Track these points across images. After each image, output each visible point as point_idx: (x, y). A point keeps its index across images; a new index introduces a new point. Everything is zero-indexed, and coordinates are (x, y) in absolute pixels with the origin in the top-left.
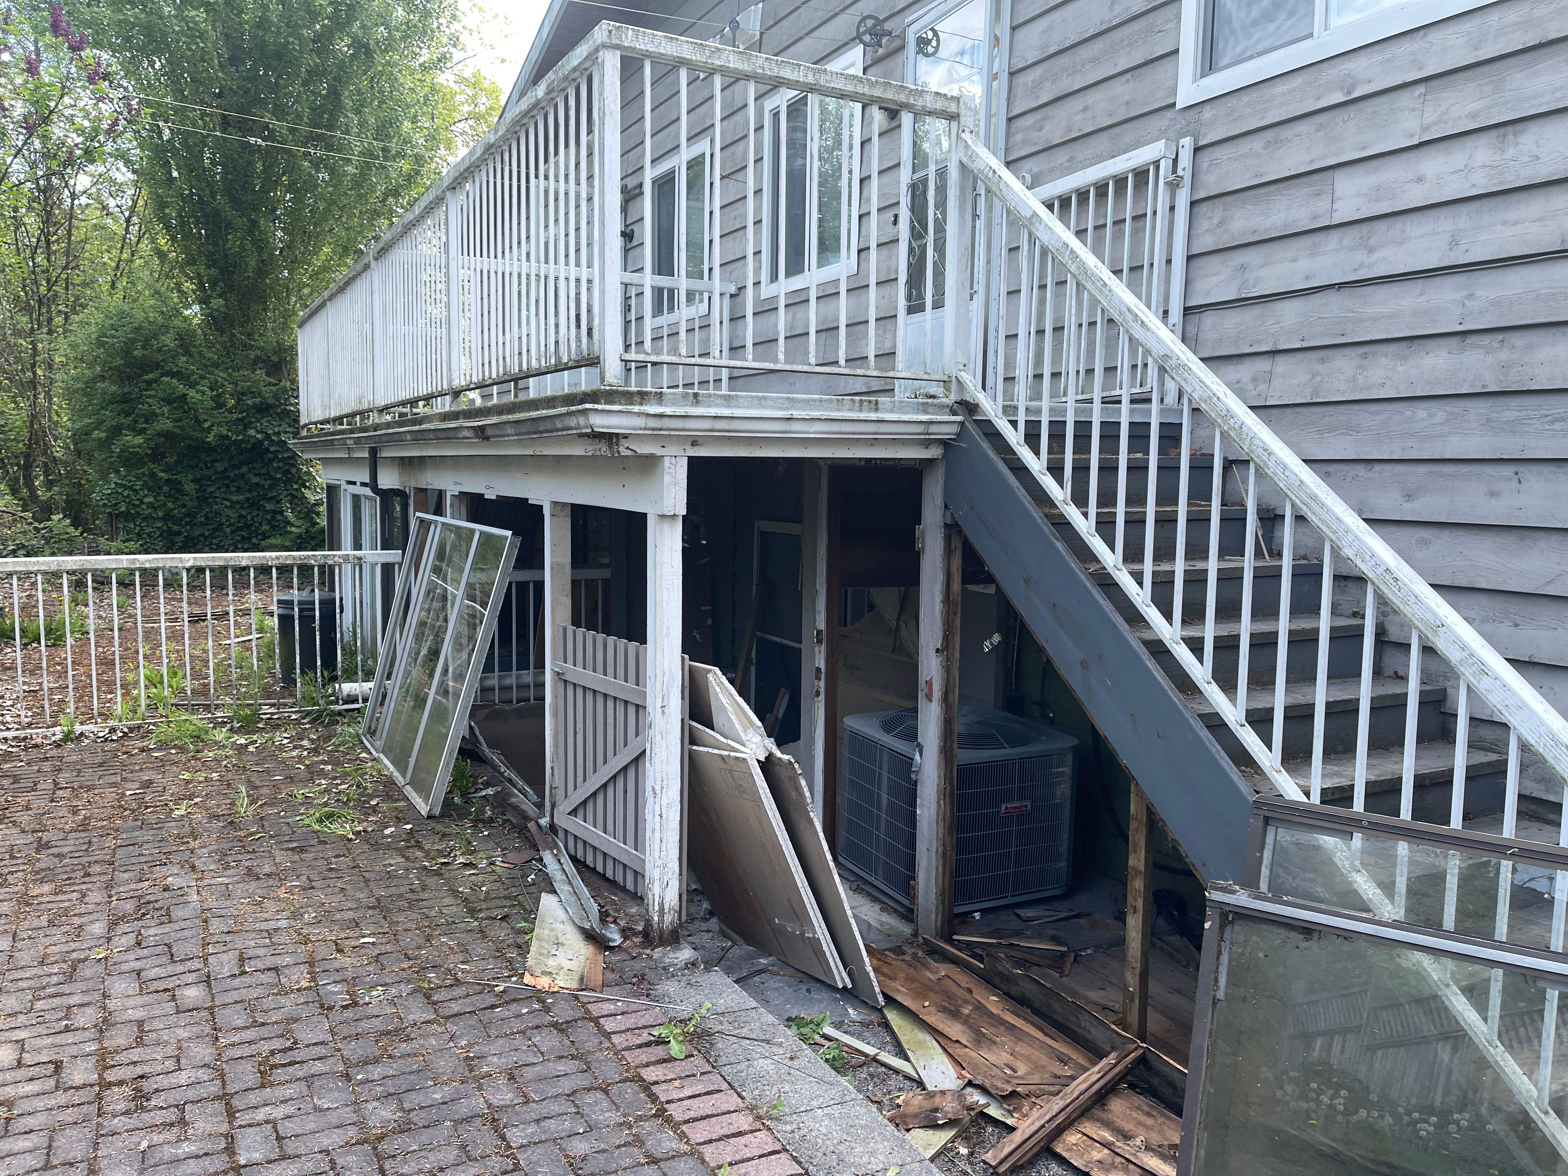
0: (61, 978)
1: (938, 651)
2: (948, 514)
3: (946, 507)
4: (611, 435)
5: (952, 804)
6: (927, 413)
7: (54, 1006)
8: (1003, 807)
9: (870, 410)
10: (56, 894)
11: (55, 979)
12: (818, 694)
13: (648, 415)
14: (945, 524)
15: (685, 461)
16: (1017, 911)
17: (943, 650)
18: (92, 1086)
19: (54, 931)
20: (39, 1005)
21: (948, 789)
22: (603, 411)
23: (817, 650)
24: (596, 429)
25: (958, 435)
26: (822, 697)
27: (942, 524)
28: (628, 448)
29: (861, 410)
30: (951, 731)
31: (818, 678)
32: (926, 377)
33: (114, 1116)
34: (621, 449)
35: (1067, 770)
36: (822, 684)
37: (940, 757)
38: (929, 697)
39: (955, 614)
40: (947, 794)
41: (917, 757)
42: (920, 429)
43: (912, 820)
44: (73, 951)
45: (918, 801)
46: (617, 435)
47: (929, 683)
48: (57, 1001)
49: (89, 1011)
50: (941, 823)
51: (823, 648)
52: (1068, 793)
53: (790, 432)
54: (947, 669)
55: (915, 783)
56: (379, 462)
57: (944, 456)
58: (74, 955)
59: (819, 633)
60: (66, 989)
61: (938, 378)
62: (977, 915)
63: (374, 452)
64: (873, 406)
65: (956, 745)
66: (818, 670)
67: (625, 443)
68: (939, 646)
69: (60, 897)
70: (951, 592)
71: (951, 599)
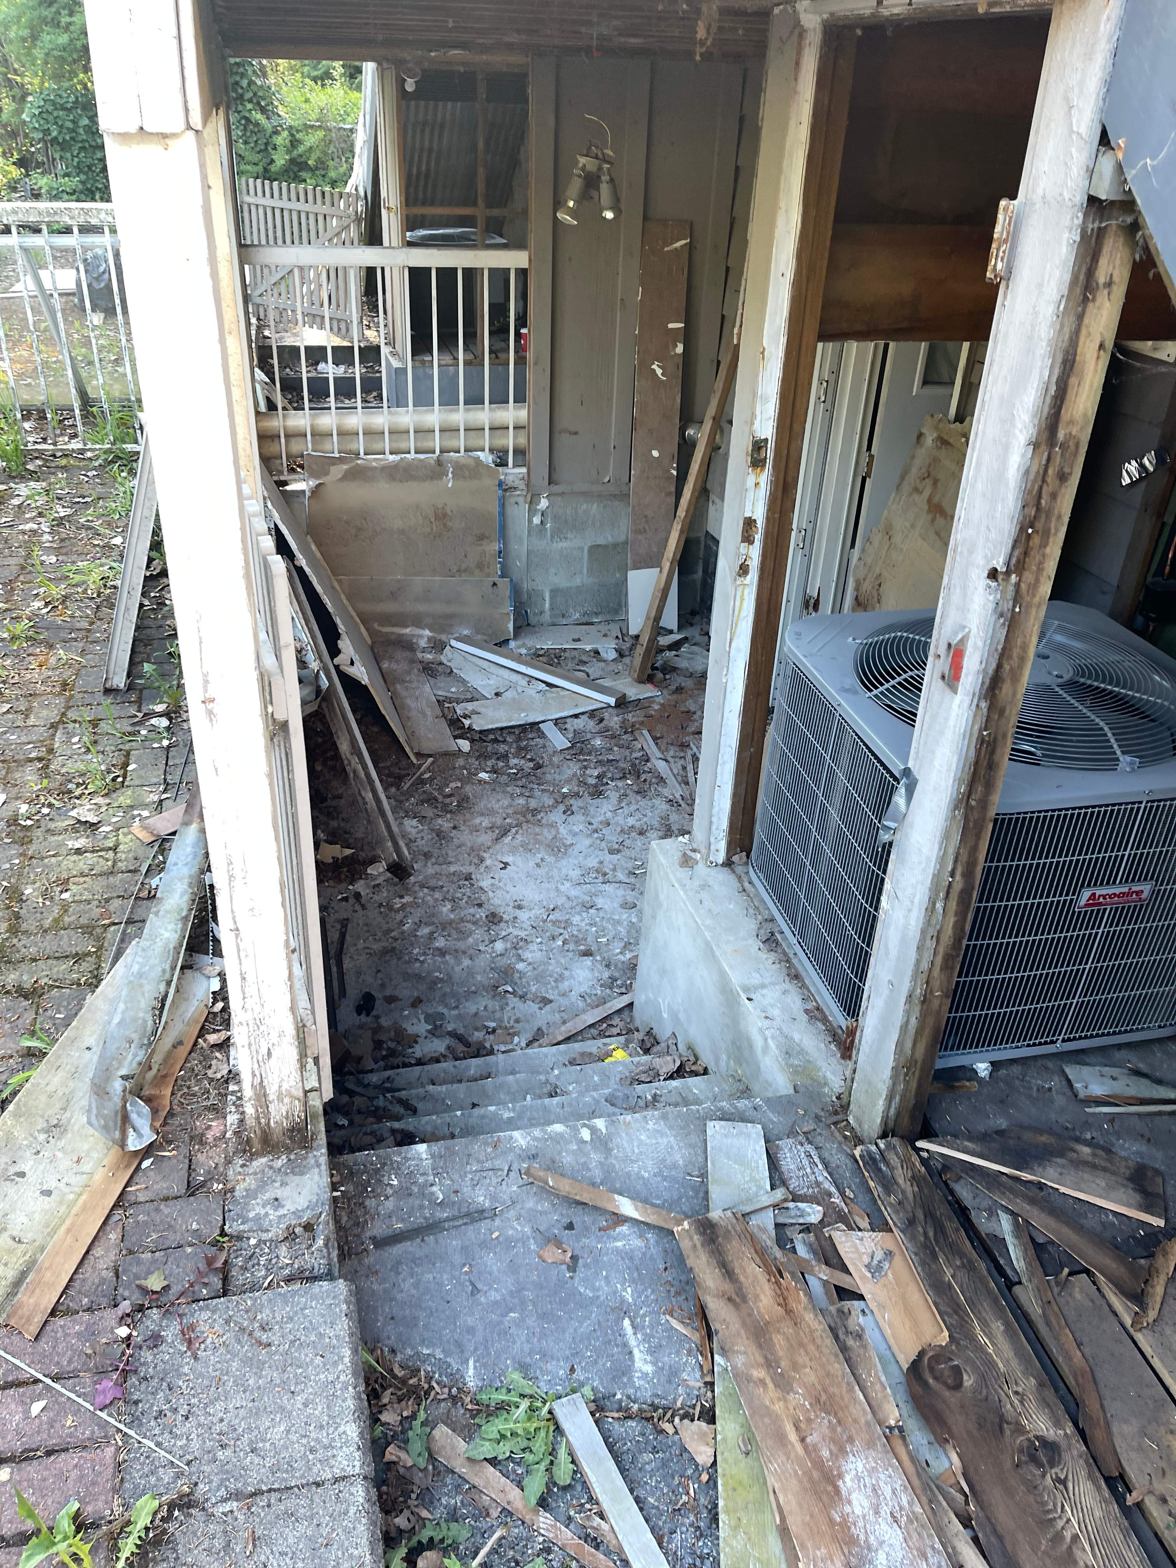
1: (993, 574)
2: (1107, 164)
3: (1104, 140)
5: (962, 914)
12: (744, 570)
14: (1092, 200)
17: (1008, 573)
21: (958, 886)
23: (751, 481)
26: (753, 577)
27: (1080, 198)
31: (749, 540)
36: (755, 550)
38: (952, 678)
39: (1063, 477)
40: (955, 895)
41: (900, 796)
45: (889, 885)
47: (957, 653)
50: (930, 944)
51: (765, 478)
54: (1009, 623)
59: (760, 445)
62: (983, 1068)
66: (749, 523)
68: (999, 564)
70: (1065, 415)
71: (1061, 435)
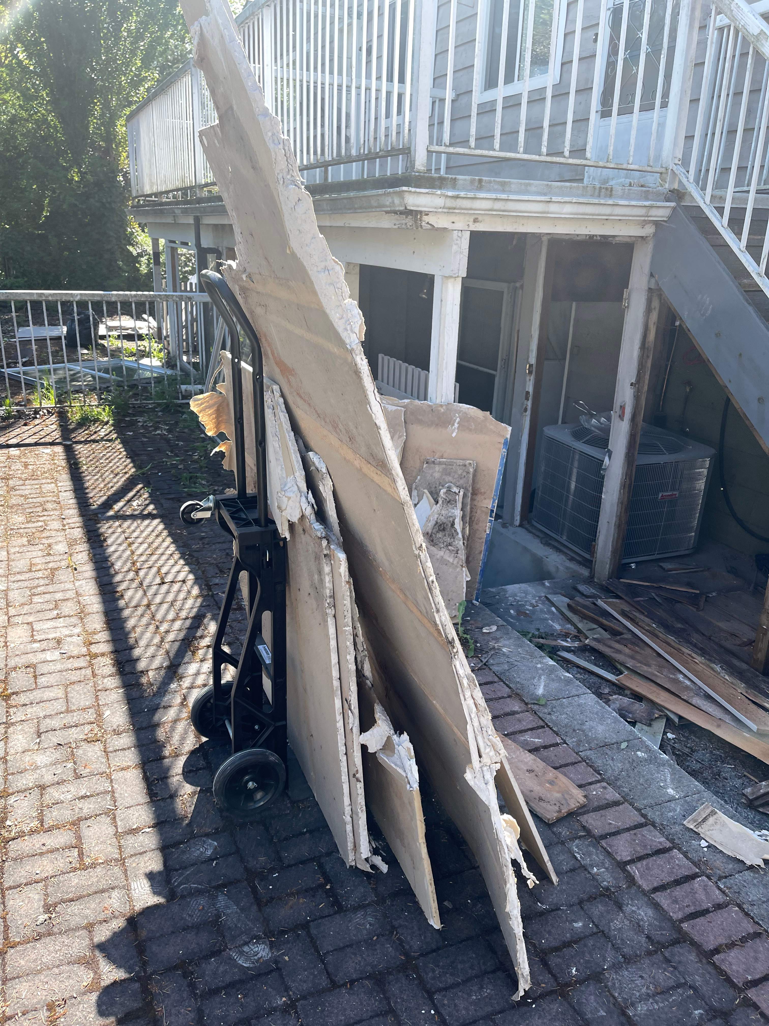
0: (47, 582)
1: (632, 384)
2: (653, 281)
3: (652, 275)
4: (417, 212)
5: (629, 492)
6: (647, 199)
7: (46, 600)
8: (660, 495)
9: (606, 196)
10: (28, 522)
11: (42, 582)
12: (526, 410)
13: (447, 196)
14: (649, 288)
15: (468, 234)
16: (661, 564)
17: (635, 384)
18: (84, 656)
19: (32, 548)
20: (36, 599)
21: (628, 483)
22: (415, 192)
23: (528, 378)
24: (408, 208)
25: (669, 218)
26: (529, 413)
27: (646, 288)
28: (428, 223)
29: (599, 196)
30: (635, 442)
31: (527, 399)
32: (649, 169)
33: (104, 677)
34: (423, 224)
35: (705, 471)
36: (529, 403)
37: (625, 460)
38: (621, 417)
39: (648, 357)
40: (627, 486)
41: (606, 459)
42: (642, 212)
43: (597, 502)
44: (49, 562)
45: (604, 489)
46: (421, 212)
47: (622, 408)
48: (47, 597)
49: (69, 604)
50: (620, 505)
51: (532, 378)
52: (703, 487)
53: (548, 213)
54: (637, 398)
55: (603, 477)
56: (201, 226)
57: (655, 234)
58: (50, 565)
59: (531, 366)
60: (50, 588)
61: (658, 169)
62: (633, 566)
63: (197, 220)
64: (608, 193)
65: (637, 452)
66: (528, 393)
67: (425, 218)
68: (633, 381)
69: (30, 525)
70: (647, 341)
71: (646, 346)
